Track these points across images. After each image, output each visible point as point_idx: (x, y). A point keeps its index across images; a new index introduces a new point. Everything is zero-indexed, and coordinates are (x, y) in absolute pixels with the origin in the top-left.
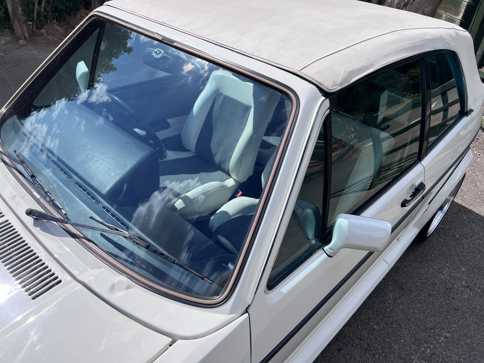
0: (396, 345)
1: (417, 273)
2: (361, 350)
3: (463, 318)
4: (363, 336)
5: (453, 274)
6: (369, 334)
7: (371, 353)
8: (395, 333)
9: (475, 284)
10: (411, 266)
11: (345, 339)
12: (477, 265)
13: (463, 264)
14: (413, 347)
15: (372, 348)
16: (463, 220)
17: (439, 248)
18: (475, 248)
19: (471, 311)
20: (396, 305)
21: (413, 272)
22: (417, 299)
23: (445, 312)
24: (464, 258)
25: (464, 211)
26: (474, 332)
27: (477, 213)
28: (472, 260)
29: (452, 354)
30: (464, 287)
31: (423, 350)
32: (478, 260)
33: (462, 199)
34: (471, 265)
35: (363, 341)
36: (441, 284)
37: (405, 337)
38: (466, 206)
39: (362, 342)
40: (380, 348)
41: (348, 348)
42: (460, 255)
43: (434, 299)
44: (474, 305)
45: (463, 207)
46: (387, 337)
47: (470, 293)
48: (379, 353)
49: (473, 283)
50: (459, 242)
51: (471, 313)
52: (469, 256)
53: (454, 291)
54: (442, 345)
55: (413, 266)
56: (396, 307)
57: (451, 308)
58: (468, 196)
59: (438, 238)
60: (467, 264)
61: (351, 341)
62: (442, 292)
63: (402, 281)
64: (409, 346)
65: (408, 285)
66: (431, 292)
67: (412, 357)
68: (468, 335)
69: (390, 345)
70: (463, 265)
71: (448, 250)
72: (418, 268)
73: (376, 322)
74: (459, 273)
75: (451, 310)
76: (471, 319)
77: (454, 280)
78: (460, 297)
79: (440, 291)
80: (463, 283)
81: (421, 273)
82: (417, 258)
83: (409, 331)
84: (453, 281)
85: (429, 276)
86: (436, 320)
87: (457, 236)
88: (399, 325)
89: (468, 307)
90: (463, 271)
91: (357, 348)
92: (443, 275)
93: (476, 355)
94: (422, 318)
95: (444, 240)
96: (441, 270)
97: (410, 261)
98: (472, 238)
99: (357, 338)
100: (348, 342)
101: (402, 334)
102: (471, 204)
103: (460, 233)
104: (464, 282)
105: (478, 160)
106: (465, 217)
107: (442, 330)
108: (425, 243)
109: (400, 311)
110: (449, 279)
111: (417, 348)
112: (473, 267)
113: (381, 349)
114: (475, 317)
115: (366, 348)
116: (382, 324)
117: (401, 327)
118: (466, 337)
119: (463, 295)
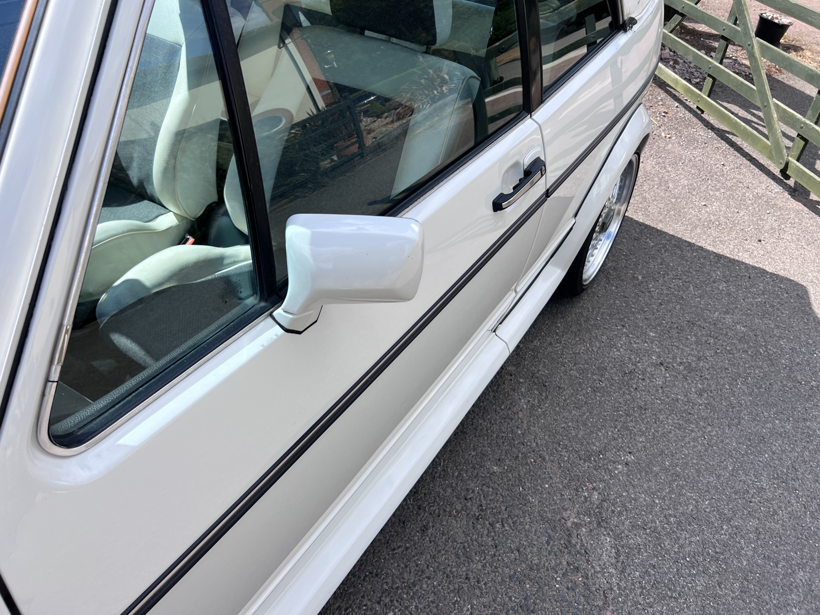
0: (534, 496)
1: (570, 354)
2: (468, 520)
3: (656, 423)
4: (471, 491)
5: (635, 346)
6: (483, 485)
7: (487, 522)
8: (532, 473)
9: (674, 358)
10: (561, 342)
11: (436, 504)
12: (675, 324)
13: (651, 325)
14: (567, 494)
15: (489, 512)
16: (648, 249)
17: (608, 302)
18: (671, 294)
19: (669, 407)
20: (534, 419)
21: (564, 353)
22: (572, 401)
23: (622, 416)
24: (653, 314)
25: (650, 233)
26: (676, 445)
27: (671, 233)
28: (667, 316)
29: (639, 493)
30: (655, 365)
31: (585, 496)
32: (676, 315)
33: (646, 214)
34: (665, 325)
35: (472, 501)
36: (615, 367)
37: (551, 478)
38: (652, 225)
39: (469, 505)
40: (504, 508)
41: (442, 521)
42: (646, 309)
43: (603, 396)
44: (673, 394)
45: (647, 226)
46: (517, 484)
47: (665, 374)
48: (502, 519)
49: (670, 356)
50: (643, 287)
51: (669, 410)
52: (661, 309)
53: (638, 375)
54: (619, 480)
55: (563, 342)
56: (534, 423)
57: (634, 408)
58: (655, 207)
59: (607, 286)
60: (659, 325)
61: (448, 507)
62: (618, 381)
63: (544, 372)
64: (558, 495)
65: (555, 377)
66: (597, 384)
67: (565, 515)
68: (666, 452)
69: (523, 498)
70: (651, 327)
71: (624, 305)
72: (573, 345)
73: (496, 460)
74: (646, 342)
75: (634, 411)
76: (670, 421)
77: (636, 356)
78: (649, 384)
79: (613, 379)
80: (652, 358)
81: (579, 353)
82: (571, 327)
83: (559, 463)
84: (636, 359)
85: (593, 356)
86: (608, 434)
87: (640, 278)
88: (540, 457)
89: (663, 400)
90: (653, 337)
91: (459, 518)
92: (619, 350)
93: (682, 487)
94: (582, 436)
95: (617, 287)
96: (613, 341)
97: (557, 334)
98: (664, 277)
99: (458, 498)
100: (442, 510)
101: (545, 473)
102: (661, 221)
103: (645, 272)
104: (654, 356)
105: (669, 148)
106: (652, 244)
107: (618, 450)
108: (584, 298)
109: (542, 430)
110: (628, 356)
111: (574, 494)
112: (669, 327)
113: (506, 510)
114: (677, 416)
115: (477, 514)
116: (507, 461)
117: (544, 459)
118: (662, 457)
119: (654, 380)
